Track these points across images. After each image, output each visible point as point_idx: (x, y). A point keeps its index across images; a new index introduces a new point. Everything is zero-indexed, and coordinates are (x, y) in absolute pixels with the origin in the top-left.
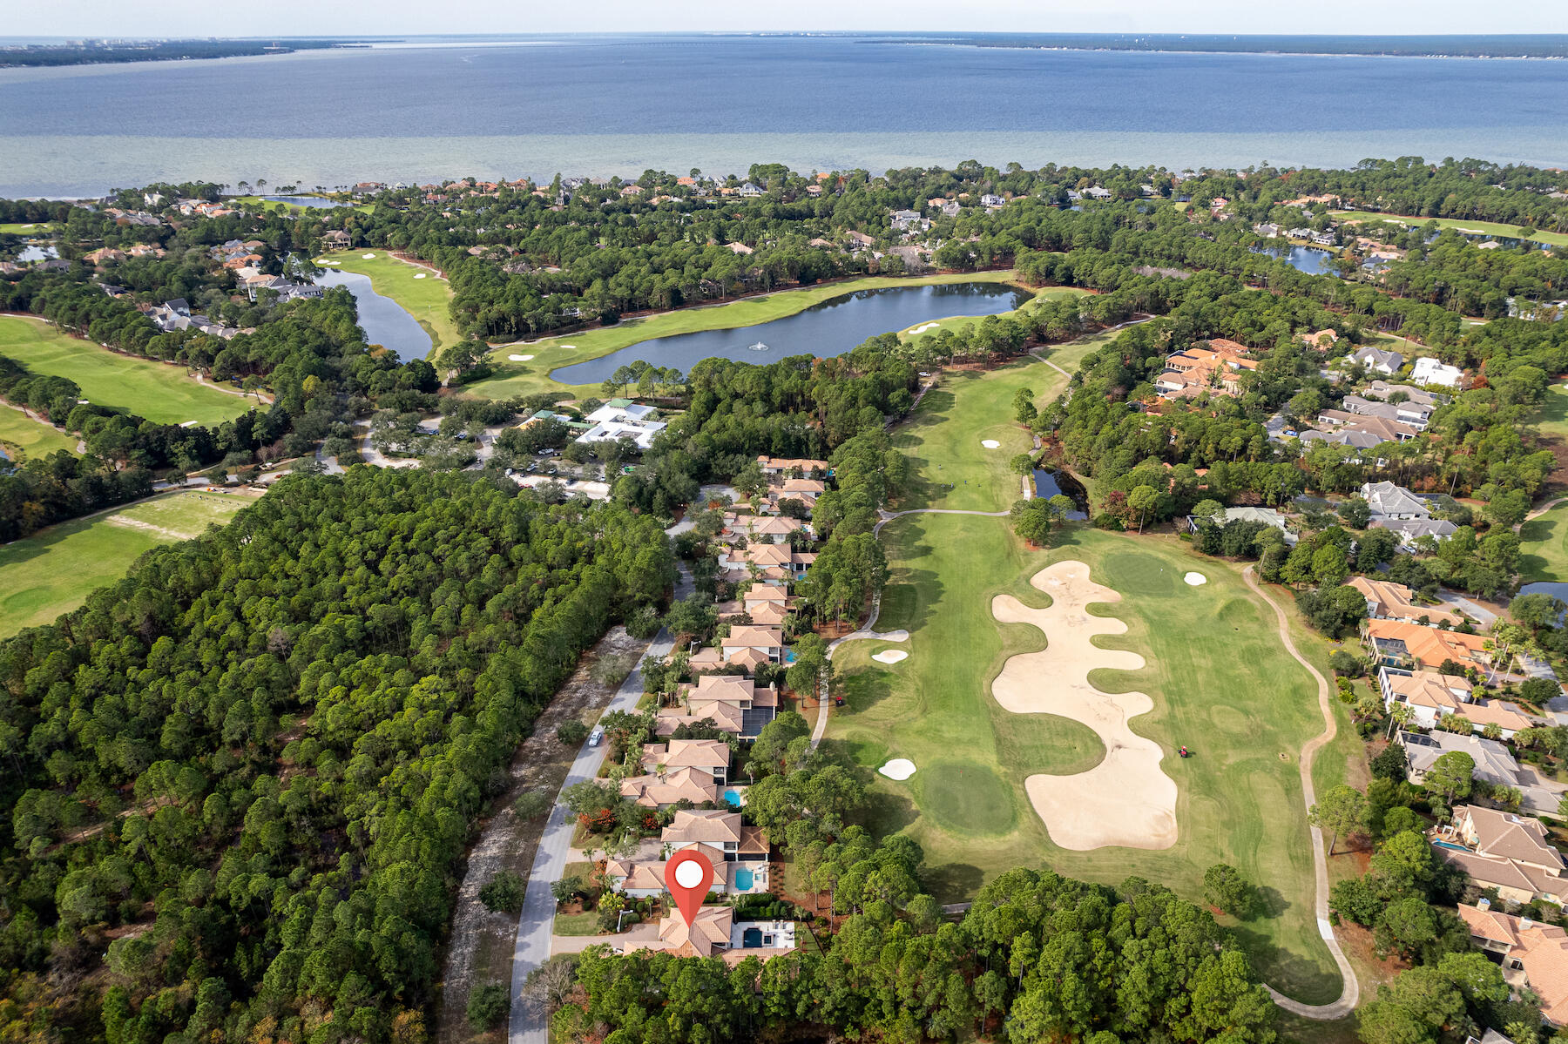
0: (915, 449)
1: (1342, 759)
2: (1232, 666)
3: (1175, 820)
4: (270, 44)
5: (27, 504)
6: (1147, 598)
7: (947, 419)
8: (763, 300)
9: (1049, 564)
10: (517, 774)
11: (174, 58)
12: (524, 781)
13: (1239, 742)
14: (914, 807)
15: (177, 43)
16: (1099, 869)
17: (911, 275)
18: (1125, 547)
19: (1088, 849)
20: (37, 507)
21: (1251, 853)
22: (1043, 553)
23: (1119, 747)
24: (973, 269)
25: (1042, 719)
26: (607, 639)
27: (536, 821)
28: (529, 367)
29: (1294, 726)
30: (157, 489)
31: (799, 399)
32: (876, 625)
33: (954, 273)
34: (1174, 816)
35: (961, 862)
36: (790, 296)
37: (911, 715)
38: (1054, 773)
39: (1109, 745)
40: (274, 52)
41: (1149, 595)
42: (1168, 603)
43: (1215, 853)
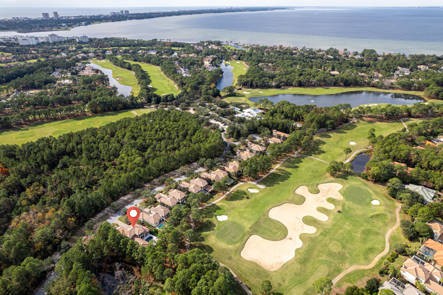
0: (326, 139)
1: (364, 276)
2: (356, 232)
3: (282, 265)
4: (269, 8)
5: (119, 104)
6: (351, 202)
7: (346, 133)
8: (328, 88)
9: (330, 182)
10: (145, 185)
11: (245, 11)
12: (145, 187)
13: (330, 254)
14: (215, 228)
15: (250, 8)
16: (242, 265)
17: (386, 89)
18: (361, 185)
19: (247, 259)
20: (120, 105)
21: (293, 285)
22: (332, 178)
23: (290, 239)
24: (410, 90)
25: (276, 222)
26: (194, 163)
27: (138, 196)
28: (245, 95)
29: (357, 259)
30: (145, 107)
31: (301, 117)
32: (259, 182)
33: (402, 90)
34: (283, 264)
35: (211, 246)
36: (337, 89)
37: (242, 207)
38: (262, 237)
39: (288, 236)
40: (271, 10)
41: (353, 202)
42: (357, 206)
43: (282, 279)
